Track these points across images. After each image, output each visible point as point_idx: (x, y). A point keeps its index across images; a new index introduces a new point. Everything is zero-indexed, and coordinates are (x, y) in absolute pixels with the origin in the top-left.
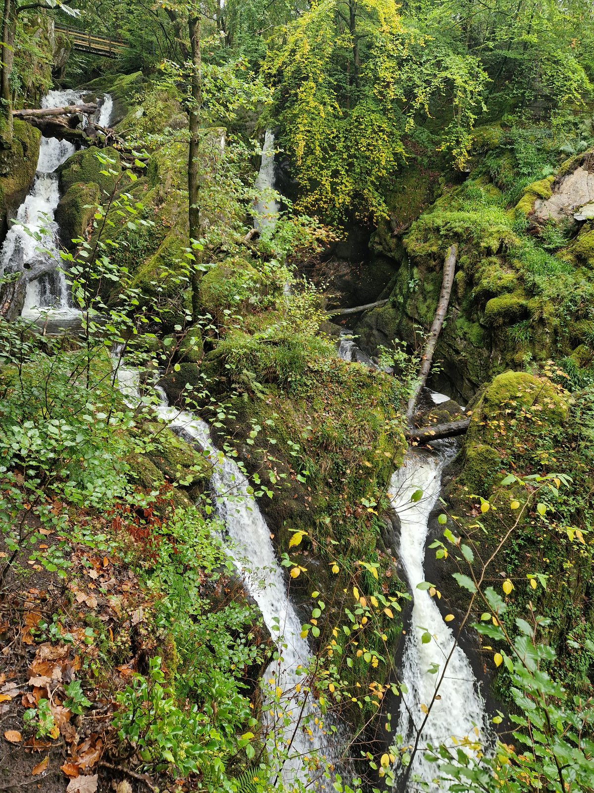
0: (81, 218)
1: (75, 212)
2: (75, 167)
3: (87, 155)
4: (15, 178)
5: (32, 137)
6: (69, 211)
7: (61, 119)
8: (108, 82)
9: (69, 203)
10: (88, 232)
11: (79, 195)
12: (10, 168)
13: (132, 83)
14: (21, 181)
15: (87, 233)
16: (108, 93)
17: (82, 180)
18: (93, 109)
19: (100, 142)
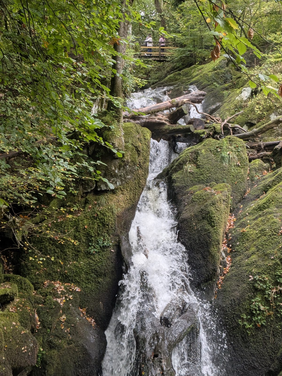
0: (217, 233)
1: (208, 227)
2: (189, 167)
3: (203, 151)
4: (125, 192)
5: (143, 140)
6: (199, 226)
7: (160, 116)
8: (183, 76)
9: (196, 216)
10: (225, 251)
11: (209, 202)
12: (122, 181)
13: (215, 70)
14: (132, 196)
15: (224, 255)
16: (191, 84)
17: (200, 182)
18: (202, 97)
19: (215, 133)
